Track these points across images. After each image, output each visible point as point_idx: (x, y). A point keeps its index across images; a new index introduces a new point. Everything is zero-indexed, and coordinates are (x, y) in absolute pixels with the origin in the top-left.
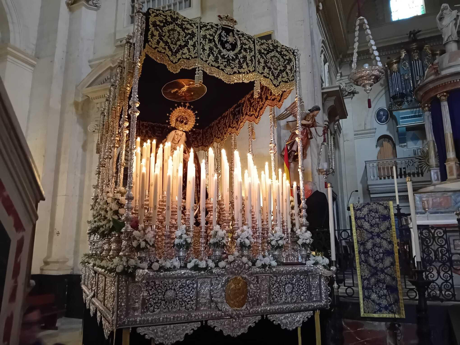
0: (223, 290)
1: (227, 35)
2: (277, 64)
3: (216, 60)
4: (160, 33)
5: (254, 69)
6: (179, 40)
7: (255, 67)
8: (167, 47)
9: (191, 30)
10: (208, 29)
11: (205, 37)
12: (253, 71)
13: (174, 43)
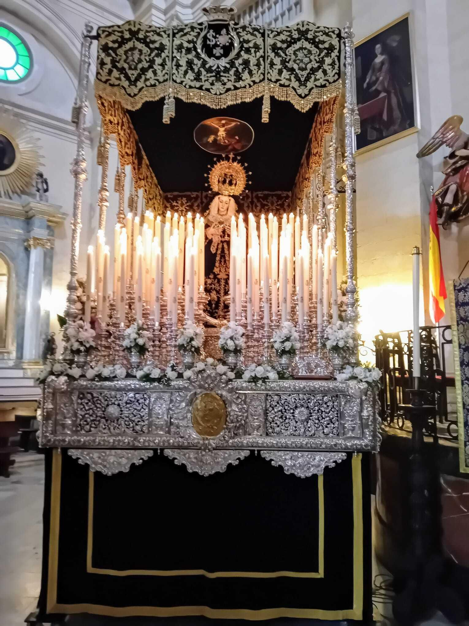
0: (189, 410)
1: (216, 34)
2: (306, 60)
3: (198, 78)
4: (113, 57)
5: (262, 77)
6: (140, 61)
7: (264, 75)
8: (122, 76)
9: (159, 42)
10: (185, 34)
11: (180, 47)
12: (261, 81)
13: (133, 67)
